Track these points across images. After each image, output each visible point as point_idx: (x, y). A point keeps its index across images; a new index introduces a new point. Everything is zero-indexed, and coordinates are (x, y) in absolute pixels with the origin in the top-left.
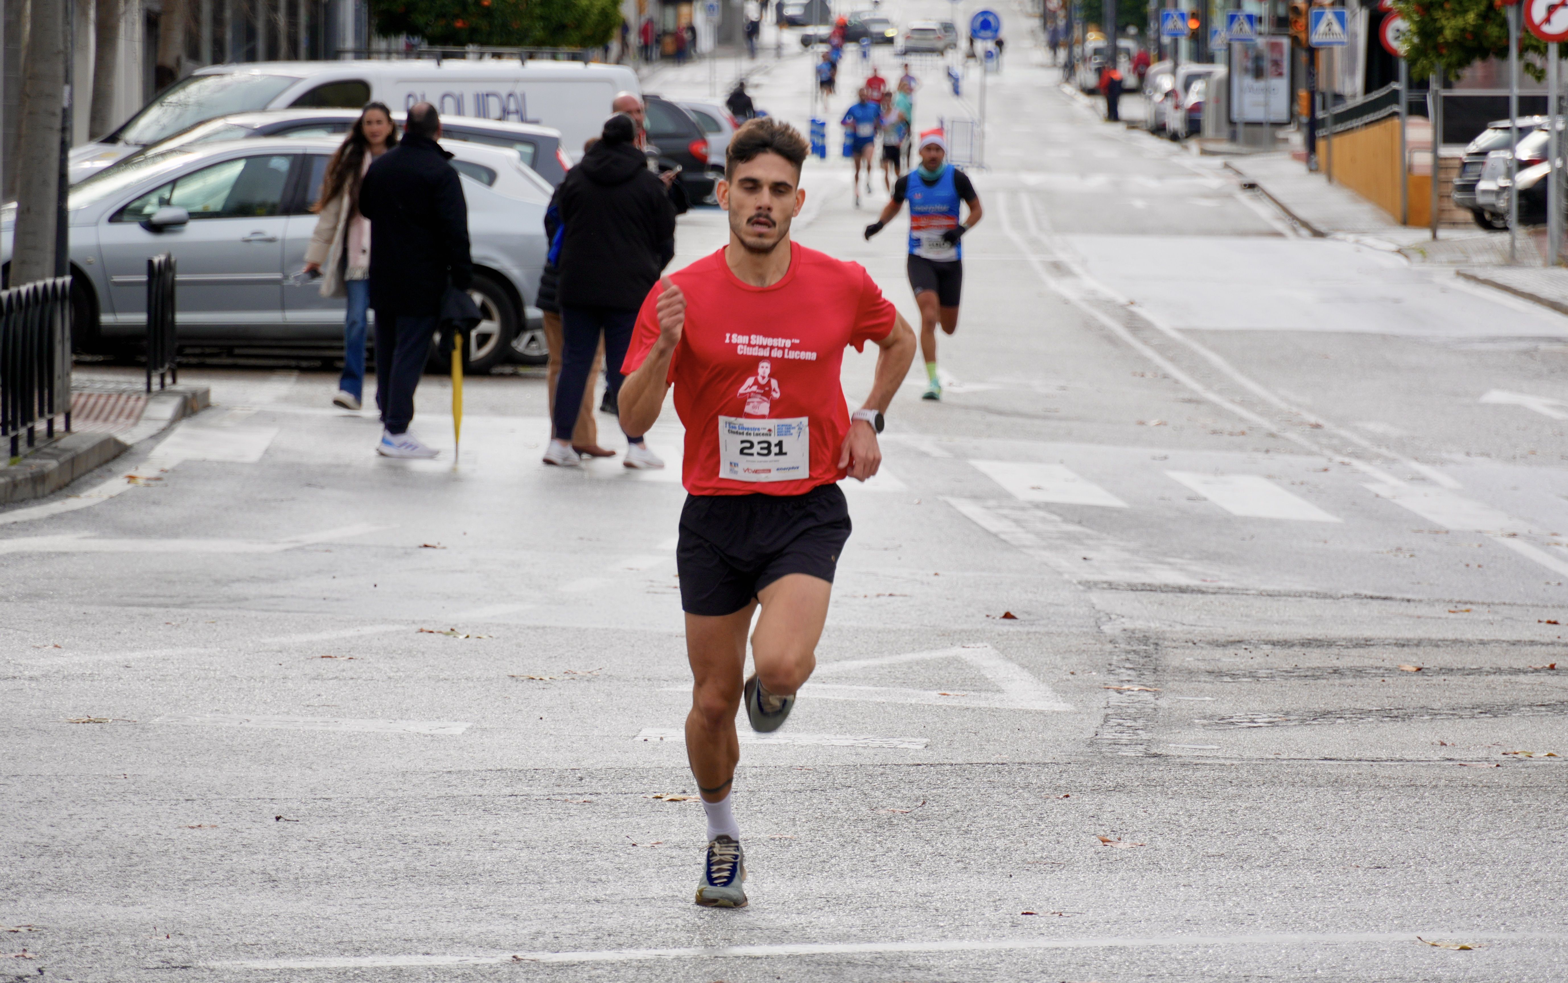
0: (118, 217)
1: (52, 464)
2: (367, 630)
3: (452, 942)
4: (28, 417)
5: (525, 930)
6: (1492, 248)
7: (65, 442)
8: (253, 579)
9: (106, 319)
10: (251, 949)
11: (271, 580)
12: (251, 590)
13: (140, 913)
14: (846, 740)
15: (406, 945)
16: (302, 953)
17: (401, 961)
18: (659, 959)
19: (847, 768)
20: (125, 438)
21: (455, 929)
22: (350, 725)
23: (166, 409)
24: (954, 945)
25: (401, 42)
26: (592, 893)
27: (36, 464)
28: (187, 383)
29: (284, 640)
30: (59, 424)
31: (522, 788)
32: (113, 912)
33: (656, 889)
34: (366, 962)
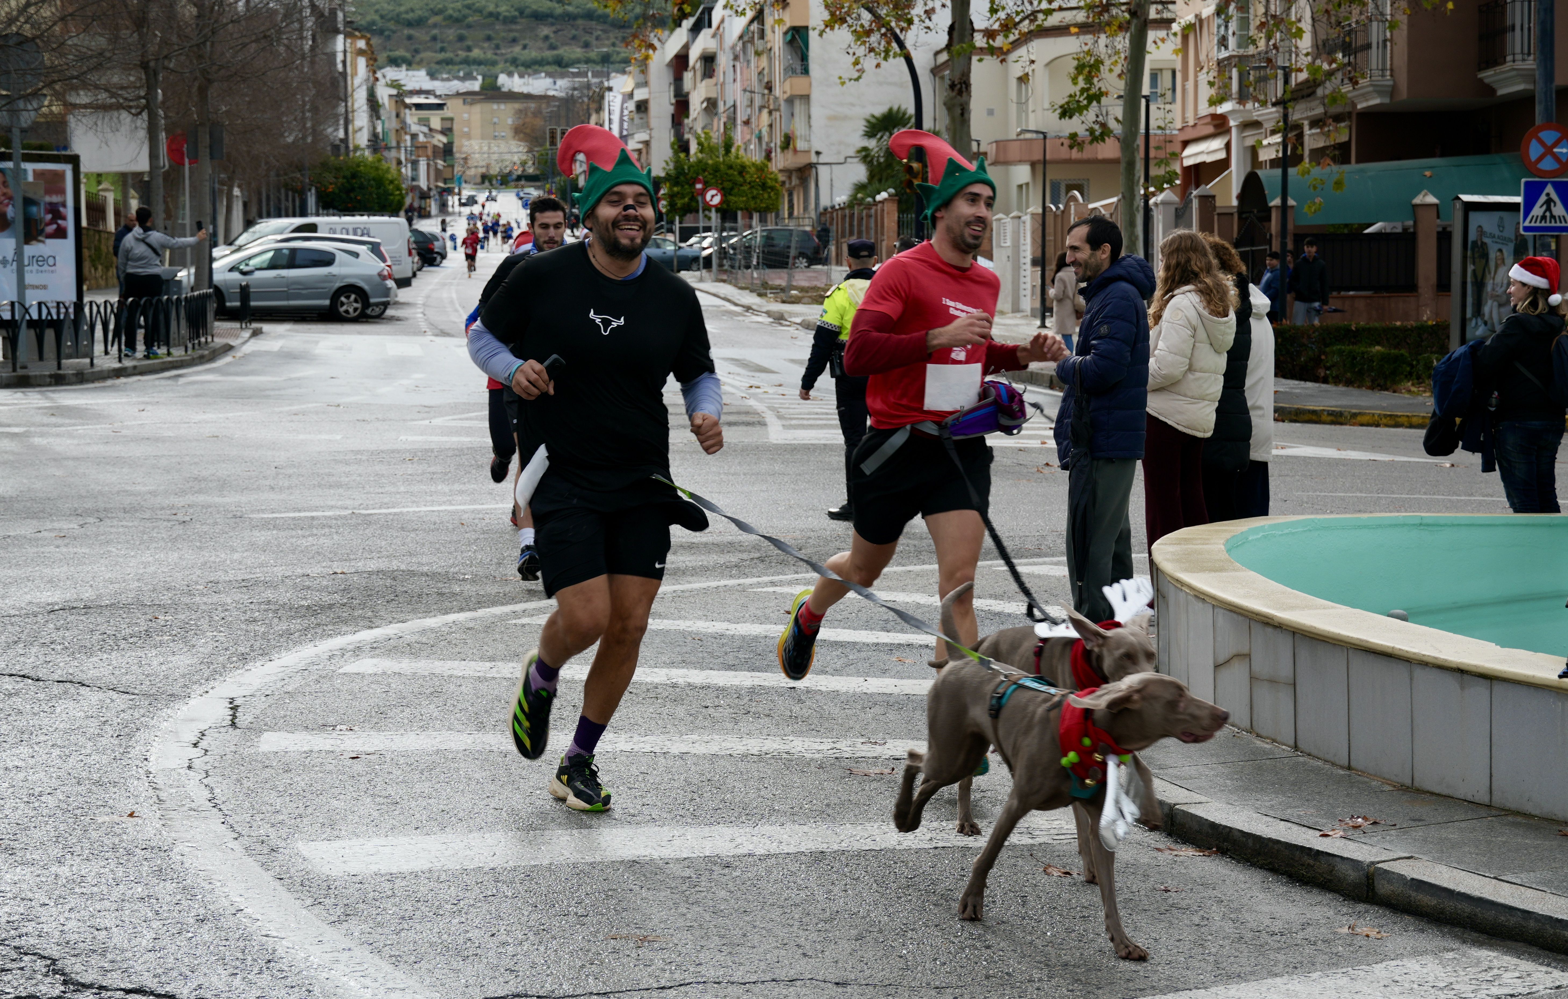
0: (231, 270)
1: (206, 352)
2: (310, 405)
3: (332, 507)
4: (198, 337)
5: (357, 503)
6: (694, 277)
7: (212, 345)
8: (273, 389)
9: (228, 304)
10: (263, 511)
11: (279, 389)
12: (272, 393)
13: (227, 500)
14: (468, 439)
15: (316, 509)
16: (281, 512)
17: (314, 514)
18: (401, 513)
19: (468, 448)
20: (232, 343)
21: (333, 503)
22: (301, 437)
23: (246, 334)
24: (500, 506)
25: (331, 211)
26: (380, 490)
27: (200, 352)
28: (255, 325)
29: (281, 409)
30: (209, 339)
31: (359, 457)
32: (218, 500)
33: (402, 489)
34: (302, 514)
